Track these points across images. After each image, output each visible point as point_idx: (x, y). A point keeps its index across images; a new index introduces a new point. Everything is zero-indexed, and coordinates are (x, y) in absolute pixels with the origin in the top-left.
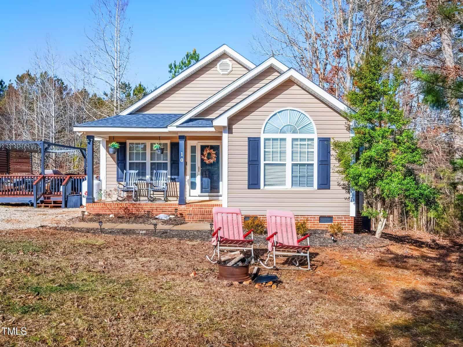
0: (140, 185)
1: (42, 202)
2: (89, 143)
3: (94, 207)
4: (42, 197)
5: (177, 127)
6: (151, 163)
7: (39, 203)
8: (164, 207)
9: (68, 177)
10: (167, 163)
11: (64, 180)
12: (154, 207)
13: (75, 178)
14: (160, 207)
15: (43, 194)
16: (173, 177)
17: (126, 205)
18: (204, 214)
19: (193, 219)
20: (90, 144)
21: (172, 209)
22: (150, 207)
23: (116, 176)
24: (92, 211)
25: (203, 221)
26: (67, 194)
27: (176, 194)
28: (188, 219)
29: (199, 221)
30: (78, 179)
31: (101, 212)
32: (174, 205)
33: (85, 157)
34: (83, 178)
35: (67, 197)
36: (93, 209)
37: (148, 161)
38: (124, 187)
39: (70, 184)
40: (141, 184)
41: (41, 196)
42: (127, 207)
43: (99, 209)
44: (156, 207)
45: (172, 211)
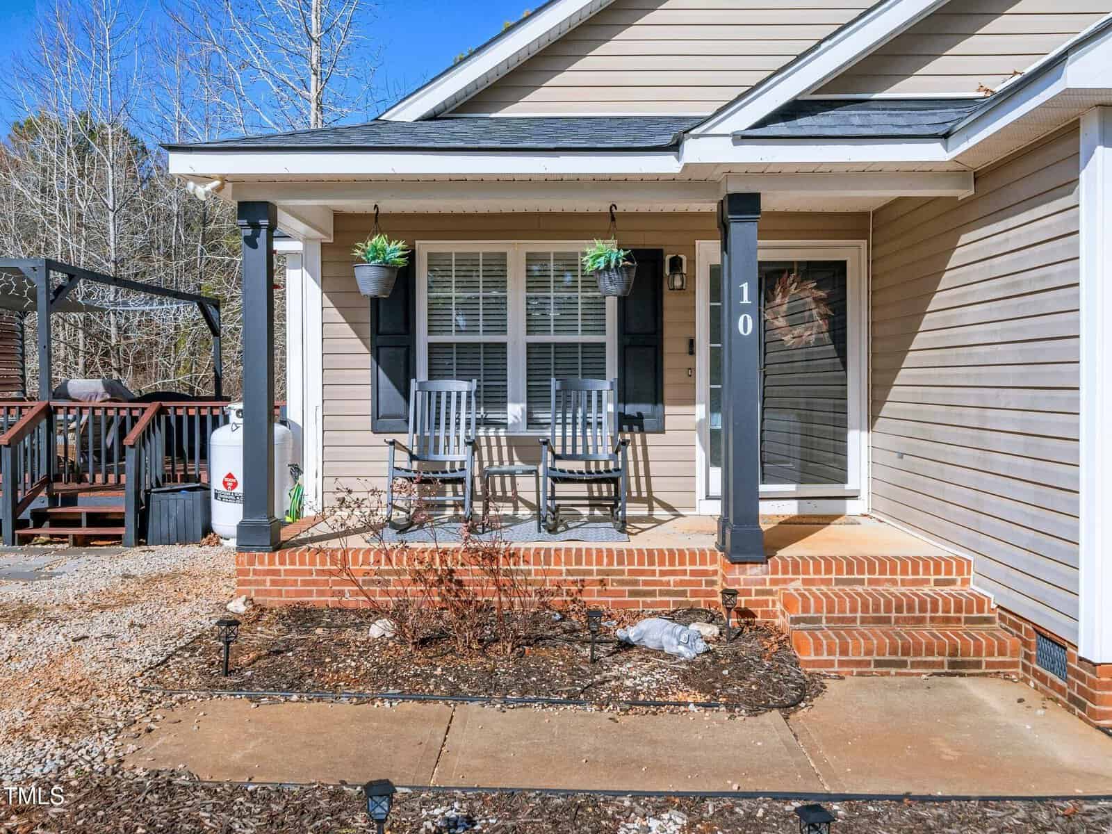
0: (489, 447)
1: (40, 518)
2: (251, 242)
3: (276, 572)
4: (43, 494)
5: (742, 138)
6: (530, 346)
7: (24, 524)
8: (642, 573)
9: (152, 407)
10: (603, 345)
11: (135, 420)
12: (590, 573)
13: (180, 412)
14: (622, 572)
15: (47, 482)
16: (631, 409)
17: (443, 562)
18: (887, 620)
19: (844, 652)
20: (254, 246)
21: (682, 583)
22: (569, 572)
23: (367, 407)
24: (268, 593)
25: (903, 664)
26: (147, 482)
27: (644, 488)
28: (818, 651)
29: (879, 664)
30: (191, 419)
31: (314, 599)
32: (693, 562)
33: (216, 332)
34: (216, 412)
35: (148, 498)
36: (274, 583)
37: (517, 338)
38: (413, 458)
39: (159, 438)
40: (493, 442)
41: (36, 492)
42: (451, 572)
43: (305, 583)
44: (599, 572)
45: (683, 593)
